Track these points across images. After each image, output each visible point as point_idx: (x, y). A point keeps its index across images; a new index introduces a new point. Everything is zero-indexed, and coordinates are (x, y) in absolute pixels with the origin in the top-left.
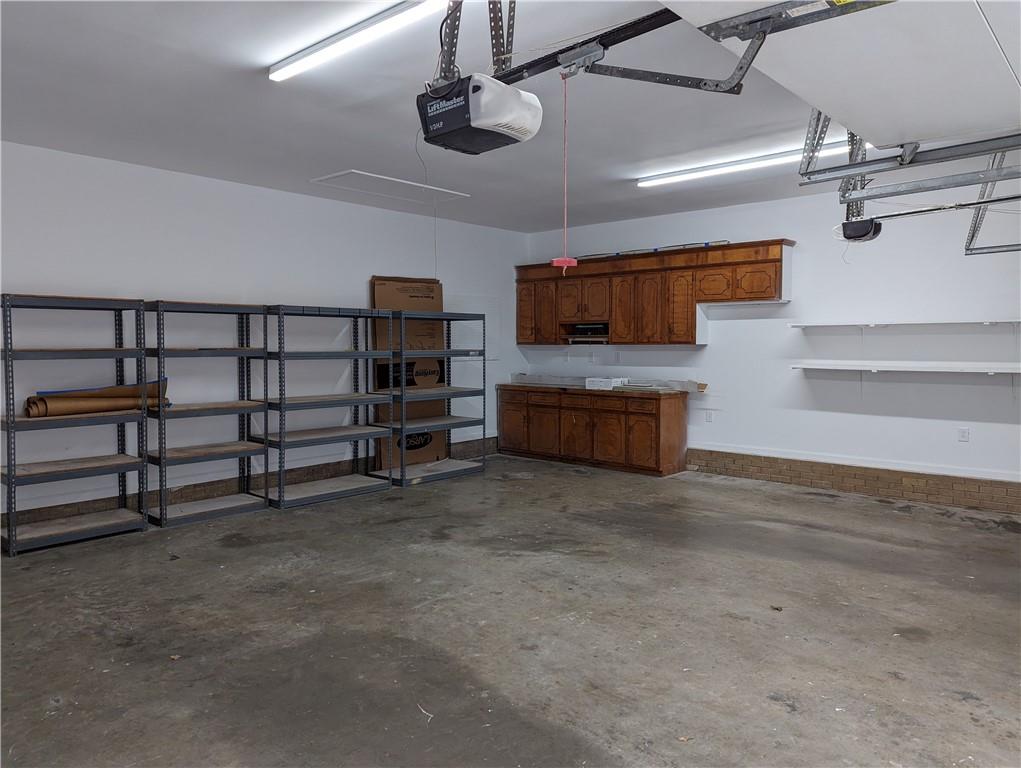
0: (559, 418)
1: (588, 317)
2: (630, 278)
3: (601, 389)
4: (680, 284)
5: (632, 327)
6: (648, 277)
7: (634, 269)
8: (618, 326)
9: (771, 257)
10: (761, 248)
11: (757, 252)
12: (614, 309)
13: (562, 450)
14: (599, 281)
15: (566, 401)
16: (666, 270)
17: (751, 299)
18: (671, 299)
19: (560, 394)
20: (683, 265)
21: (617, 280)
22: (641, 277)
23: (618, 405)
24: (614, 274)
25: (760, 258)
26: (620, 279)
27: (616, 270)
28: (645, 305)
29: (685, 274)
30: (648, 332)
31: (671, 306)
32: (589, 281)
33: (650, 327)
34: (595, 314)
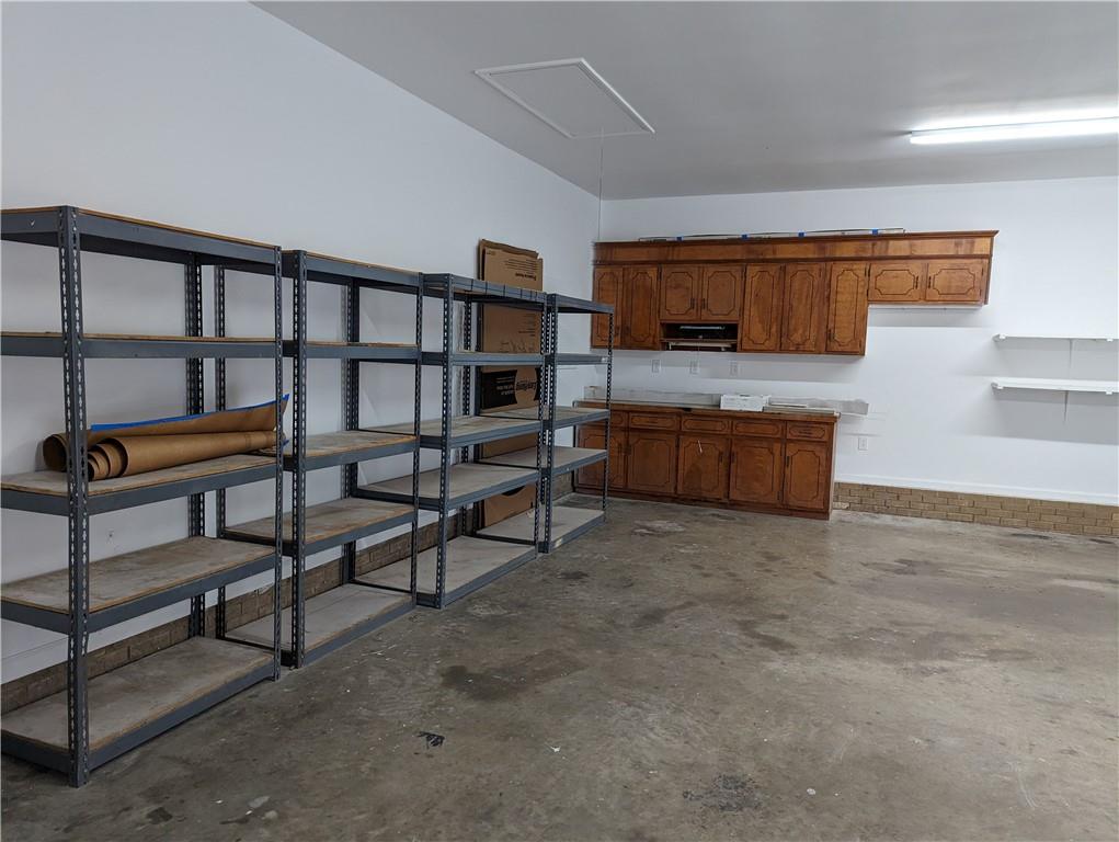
0: (678, 446)
1: (705, 315)
2: (774, 269)
3: (744, 409)
4: (847, 280)
5: (774, 330)
6: (800, 268)
7: (779, 256)
8: (753, 328)
9: (976, 252)
10: (964, 241)
11: (957, 245)
12: (747, 307)
13: (679, 488)
14: (727, 269)
15: (688, 424)
16: (826, 260)
17: (946, 302)
18: (832, 297)
19: (679, 415)
20: (853, 255)
21: (753, 270)
22: (790, 268)
23: (770, 430)
24: (749, 261)
25: (961, 253)
26: (758, 269)
27: (752, 257)
28: (795, 304)
29: (855, 267)
30: (797, 338)
31: (833, 306)
32: (711, 269)
33: (800, 331)
34: (718, 313)
